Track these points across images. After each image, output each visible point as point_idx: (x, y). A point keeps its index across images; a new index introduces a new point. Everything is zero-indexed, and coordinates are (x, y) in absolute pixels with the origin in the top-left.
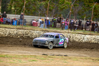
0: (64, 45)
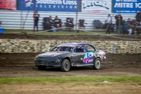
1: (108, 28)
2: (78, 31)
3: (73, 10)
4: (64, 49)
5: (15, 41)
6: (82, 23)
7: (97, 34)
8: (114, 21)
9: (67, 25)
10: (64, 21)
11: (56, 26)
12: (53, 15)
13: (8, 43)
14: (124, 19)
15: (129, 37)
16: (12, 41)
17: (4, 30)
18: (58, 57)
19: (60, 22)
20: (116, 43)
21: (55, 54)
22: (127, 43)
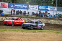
0: (41, 27)
1: (37, 15)
2: (27, 15)
3: (26, 9)
4: (31, 22)
5: (7, 17)
6: (28, 13)
7: (33, 17)
8: (39, 13)
9: (24, 13)
10: (23, 12)
11: (20, 13)
12: (20, 10)
13: (5, 18)
14: (42, 12)
15: (43, 18)
16: (6, 17)
17: (4, 14)
18: (29, 25)
19: (22, 12)
20: (39, 20)
21: (29, 24)
22: (43, 20)
